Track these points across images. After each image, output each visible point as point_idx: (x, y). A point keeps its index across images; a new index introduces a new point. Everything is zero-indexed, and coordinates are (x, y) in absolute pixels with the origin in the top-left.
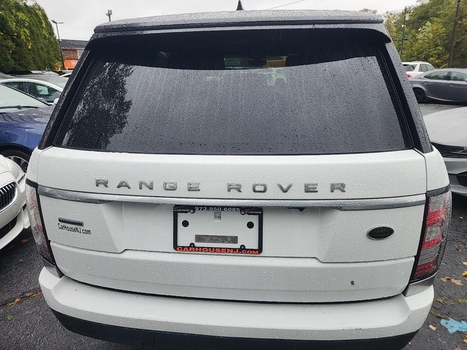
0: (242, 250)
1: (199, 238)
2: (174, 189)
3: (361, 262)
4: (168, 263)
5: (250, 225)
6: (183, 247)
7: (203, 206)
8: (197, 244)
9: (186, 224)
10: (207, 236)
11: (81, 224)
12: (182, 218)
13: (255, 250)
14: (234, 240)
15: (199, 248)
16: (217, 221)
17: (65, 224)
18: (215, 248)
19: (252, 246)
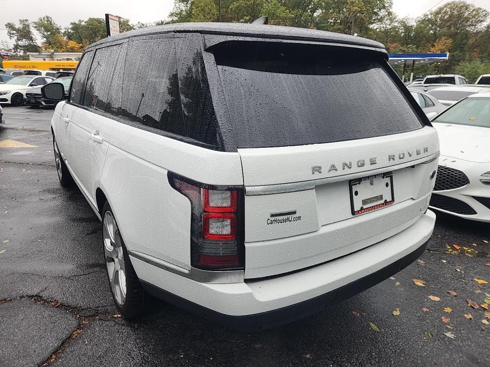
0: (385, 203)
1: (365, 202)
2: (363, 165)
4: (349, 227)
5: (387, 185)
6: (358, 211)
7: (366, 177)
8: (365, 207)
9: (356, 193)
10: (368, 199)
11: (294, 213)
12: (355, 189)
13: (391, 201)
14: (381, 197)
15: (366, 209)
16: (372, 186)
17: (276, 218)
18: (374, 206)
19: (389, 199)
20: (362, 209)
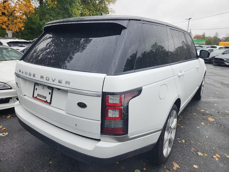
0: (46, 102)
1: (38, 95)
3: (76, 116)
5: (50, 93)
8: (38, 97)
9: (36, 89)
10: (40, 95)
12: (36, 87)
13: (49, 103)
14: (45, 98)
16: (43, 90)
18: (41, 99)
19: (49, 101)
20: (36, 97)
